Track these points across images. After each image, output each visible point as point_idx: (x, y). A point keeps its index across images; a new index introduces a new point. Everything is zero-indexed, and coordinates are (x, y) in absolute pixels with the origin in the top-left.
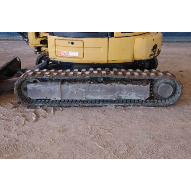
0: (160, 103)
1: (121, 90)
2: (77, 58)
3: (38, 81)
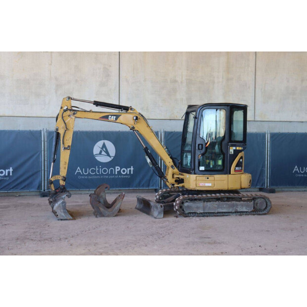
0: (261, 213)
1: (237, 205)
2: (210, 187)
3: (189, 201)
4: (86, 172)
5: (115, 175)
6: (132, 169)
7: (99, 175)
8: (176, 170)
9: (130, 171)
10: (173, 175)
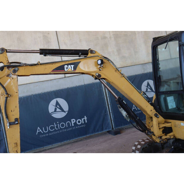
4: (46, 130)
5: (72, 127)
6: (86, 118)
7: (58, 130)
8: (161, 119)
9: (84, 120)
10: (159, 124)
